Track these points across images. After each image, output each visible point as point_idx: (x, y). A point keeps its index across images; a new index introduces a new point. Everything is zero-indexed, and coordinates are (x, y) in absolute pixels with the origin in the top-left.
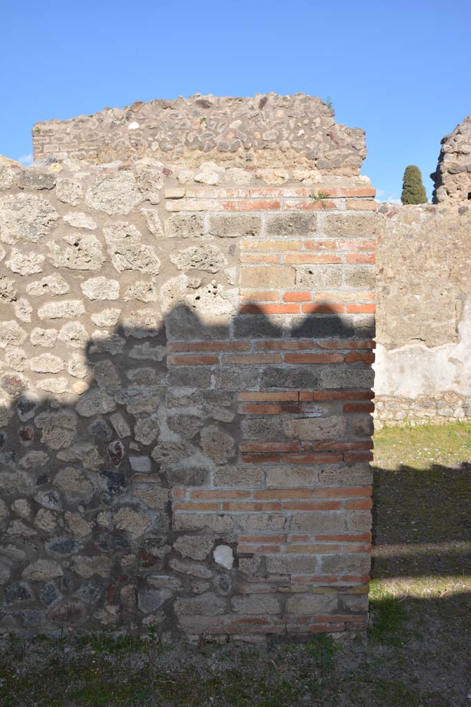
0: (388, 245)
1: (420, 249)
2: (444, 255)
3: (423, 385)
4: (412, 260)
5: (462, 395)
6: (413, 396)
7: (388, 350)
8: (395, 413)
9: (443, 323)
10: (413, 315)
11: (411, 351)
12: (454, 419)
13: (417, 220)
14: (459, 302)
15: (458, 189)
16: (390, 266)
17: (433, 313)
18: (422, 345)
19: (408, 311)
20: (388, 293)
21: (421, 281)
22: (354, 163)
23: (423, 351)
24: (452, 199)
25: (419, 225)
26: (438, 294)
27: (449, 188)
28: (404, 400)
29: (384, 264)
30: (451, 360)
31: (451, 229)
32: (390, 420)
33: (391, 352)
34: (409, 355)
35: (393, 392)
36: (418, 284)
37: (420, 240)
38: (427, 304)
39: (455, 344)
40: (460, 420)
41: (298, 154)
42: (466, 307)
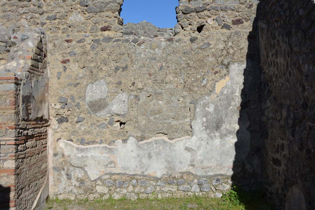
0: (138, 65)
1: (161, 68)
2: (179, 72)
3: (166, 167)
4: (156, 76)
5: (196, 175)
6: (159, 175)
7: (138, 141)
8: (146, 188)
9: (181, 122)
10: (157, 116)
11: (156, 142)
12: (192, 194)
13: (159, 47)
14: (192, 105)
15: (189, 25)
16: (140, 80)
17: (172, 114)
18: (165, 138)
19: (153, 113)
20: (139, 100)
21: (163, 91)
22: (113, 8)
23: (165, 142)
24: (185, 31)
25: (161, 51)
26: (176, 100)
27: (183, 24)
28: (152, 179)
29: (135, 79)
30: (187, 149)
31: (185, 53)
32: (142, 193)
33: (141, 142)
34: (155, 145)
35: (143, 172)
36: (161, 93)
37: (161, 61)
38: (167, 107)
39: (190, 137)
40: (197, 194)
41: (74, 3)
42: (198, 110)
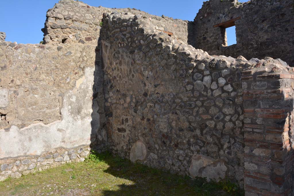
0: (16, 66)
1: (36, 69)
2: (50, 72)
3: (44, 146)
4: (32, 75)
5: (67, 148)
6: (39, 153)
7: (20, 129)
8: (28, 165)
9: (53, 110)
10: (34, 107)
11: (35, 127)
12: (64, 162)
13: (33, 52)
14: (60, 98)
15: (56, 37)
16: (18, 78)
17: (46, 105)
18: (41, 123)
19: (31, 105)
20: (18, 94)
21: (38, 87)
23: (42, 127)
24: (53, 42)
25: (35, 55)
26: (48, 94)
27: (51, 36)
28: (33, 157)
29: (13, 77)
30: (59, 130)
31: (54, 58)
32: (25, 170)
33: (22, 129)
34: (34, 130)
35: (26, 153)
36: (36, 89)
37: (36, 63)
38: (42, 100)
39: (60, 121)
40: (68, 162)
42: (65, 100)
